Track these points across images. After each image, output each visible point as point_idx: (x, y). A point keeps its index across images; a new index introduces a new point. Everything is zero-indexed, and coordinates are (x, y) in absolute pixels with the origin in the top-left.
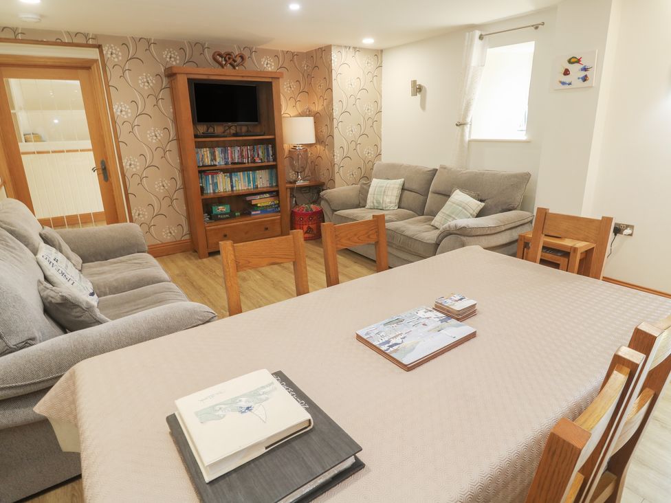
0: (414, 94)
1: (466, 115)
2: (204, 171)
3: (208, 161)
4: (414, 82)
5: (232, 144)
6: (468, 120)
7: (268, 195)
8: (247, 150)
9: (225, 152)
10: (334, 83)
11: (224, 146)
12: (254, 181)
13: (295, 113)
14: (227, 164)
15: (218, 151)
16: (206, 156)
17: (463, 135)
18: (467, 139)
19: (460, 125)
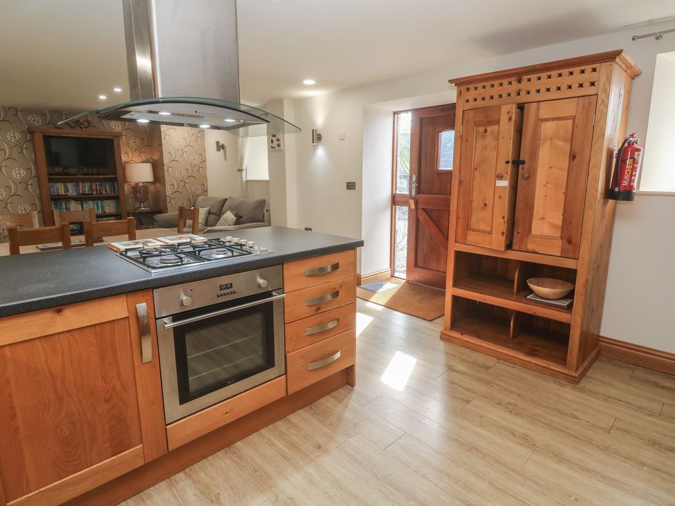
0: (218, 150)
1: (242, 164)
2: (59, 199)
3: (62, 192)
4: (218, 143)
5: (84, 181)
6: (244, 167)
7: (113, 218)
8: (97, 186)
9: (77, 186)
10: (163, 141)
11: (76, 181)
12: (102, 208)
13: (141, 160)
14: (78, 194)
15: (70, 186)
16: (60, 189)
17: (242, 177)
18: (244, 179)
19: (240, 170)
